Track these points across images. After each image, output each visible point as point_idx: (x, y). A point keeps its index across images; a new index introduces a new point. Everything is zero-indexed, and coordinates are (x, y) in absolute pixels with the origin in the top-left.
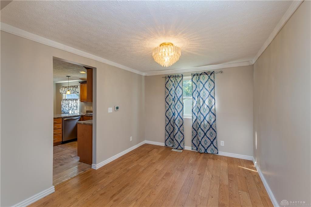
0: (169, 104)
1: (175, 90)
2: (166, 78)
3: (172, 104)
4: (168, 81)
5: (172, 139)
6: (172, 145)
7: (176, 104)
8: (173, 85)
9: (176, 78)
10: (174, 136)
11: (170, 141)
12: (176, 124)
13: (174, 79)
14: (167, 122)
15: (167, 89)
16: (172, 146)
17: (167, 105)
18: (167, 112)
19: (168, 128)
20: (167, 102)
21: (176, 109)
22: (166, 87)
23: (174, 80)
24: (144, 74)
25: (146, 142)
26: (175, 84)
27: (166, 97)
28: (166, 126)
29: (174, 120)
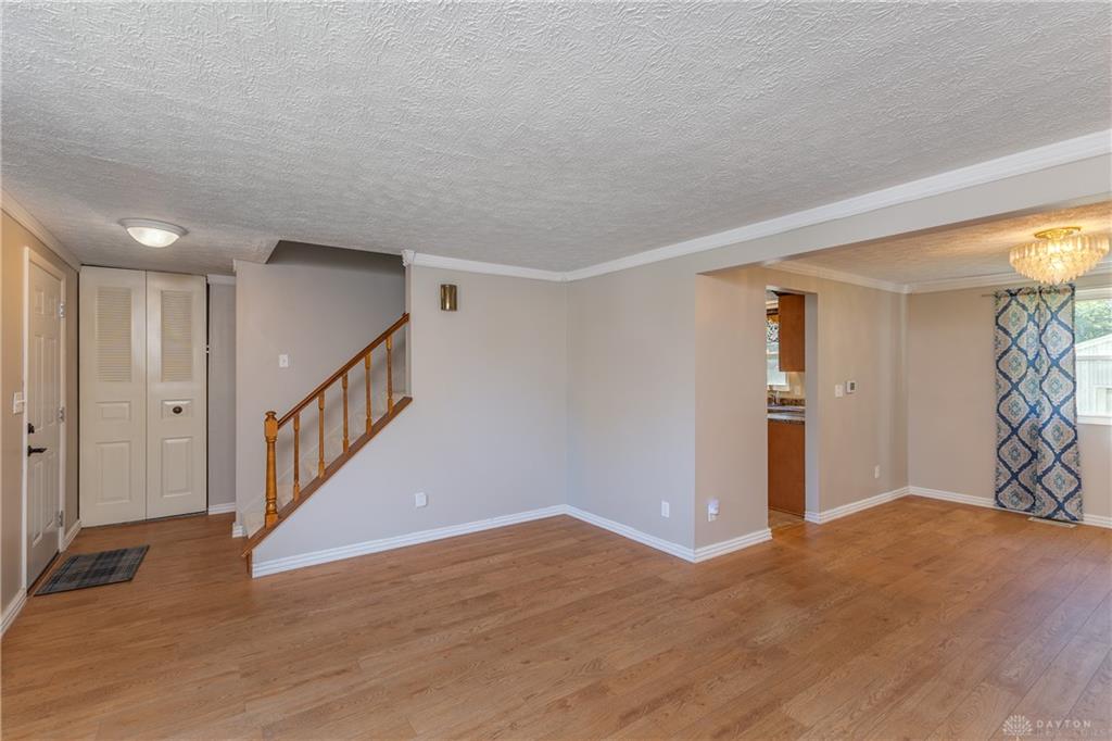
0: (1010, 380)
1: (1040, 335)
2: (997, 297)
3: (1025, 375)
4: (1006, 308)
5: (1025, 488)
6: (1027, 506)
7: (1044, 378)
8: (1031, 317)
9: (1045, 296)
10: (1039, 480)
11: (1016, 495)
12: (1044, 440)
13: (1031, 300)
14: (1002, 434)
15: (1001, 332)
16: (1026, 511)
17: (1003, 381)
18: (1001, 401)
19: (1006, 454)
20: (1001, 372)
21: (1044, 393)
22: (997, 324)
23: (1034, 304)
24: (906, 290)
25: (913, 490)
26: (1041, 315)
27: (1000, 358)
28: (1001, 445)
29: (1034, 427)
